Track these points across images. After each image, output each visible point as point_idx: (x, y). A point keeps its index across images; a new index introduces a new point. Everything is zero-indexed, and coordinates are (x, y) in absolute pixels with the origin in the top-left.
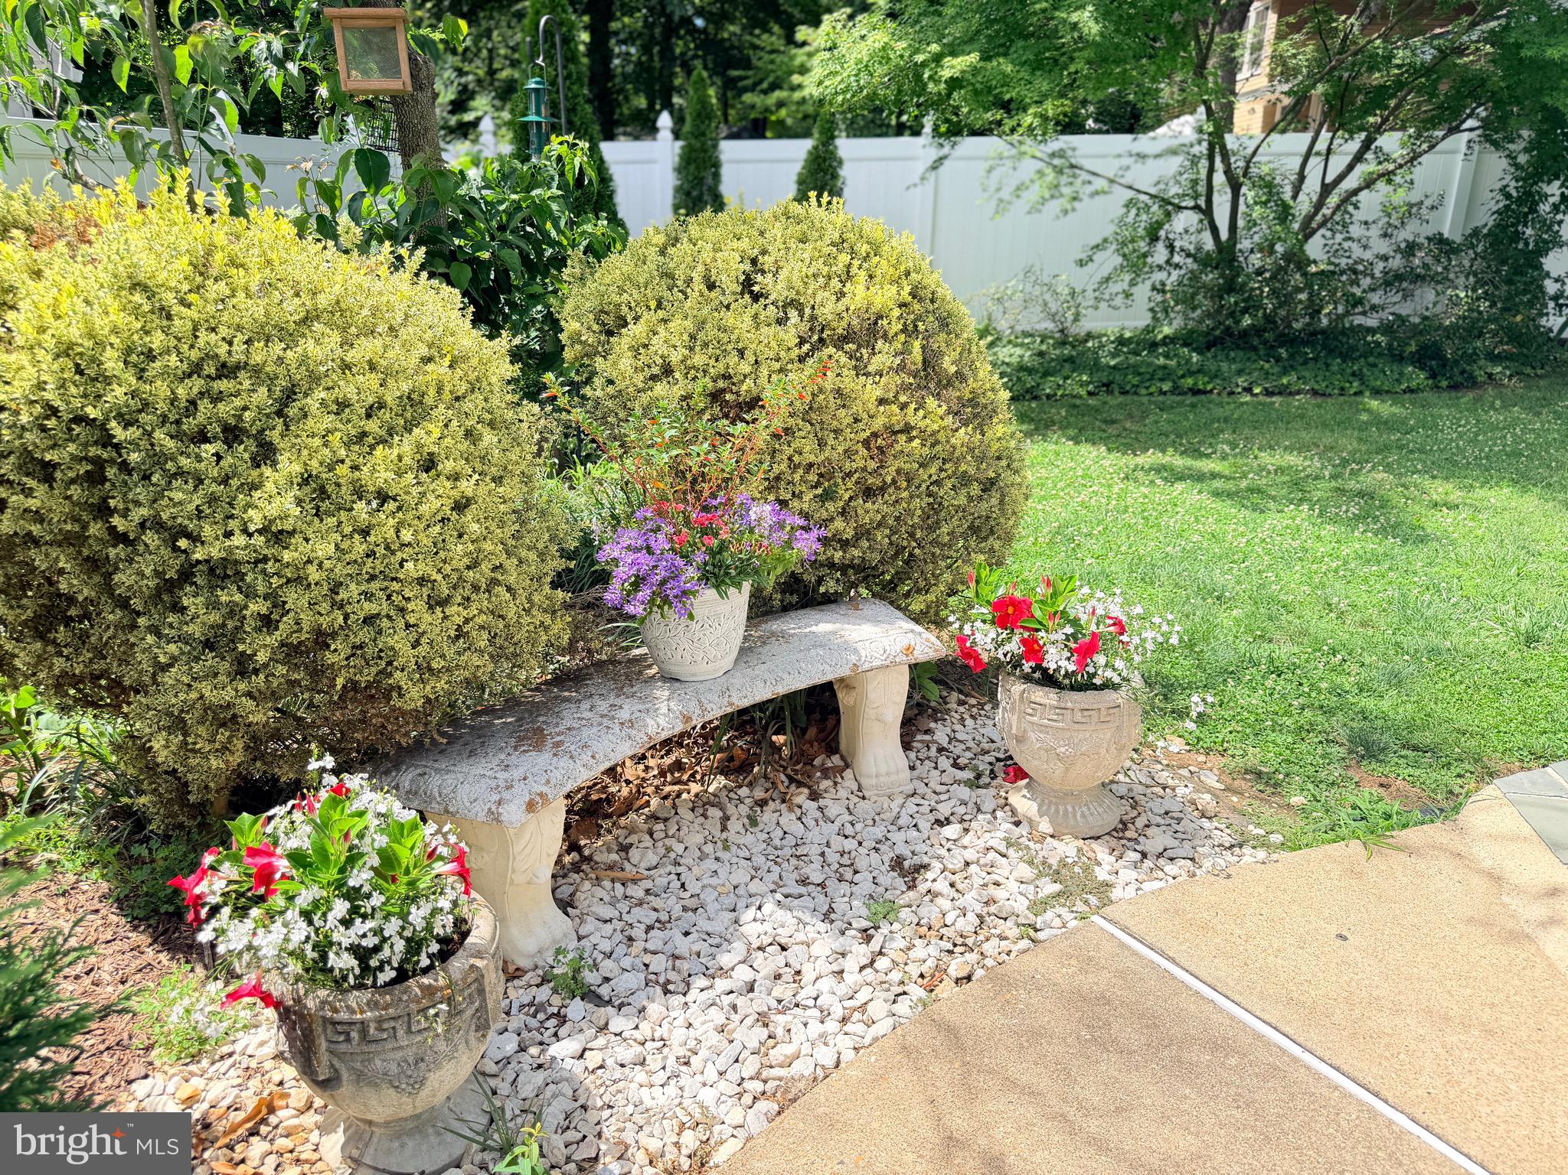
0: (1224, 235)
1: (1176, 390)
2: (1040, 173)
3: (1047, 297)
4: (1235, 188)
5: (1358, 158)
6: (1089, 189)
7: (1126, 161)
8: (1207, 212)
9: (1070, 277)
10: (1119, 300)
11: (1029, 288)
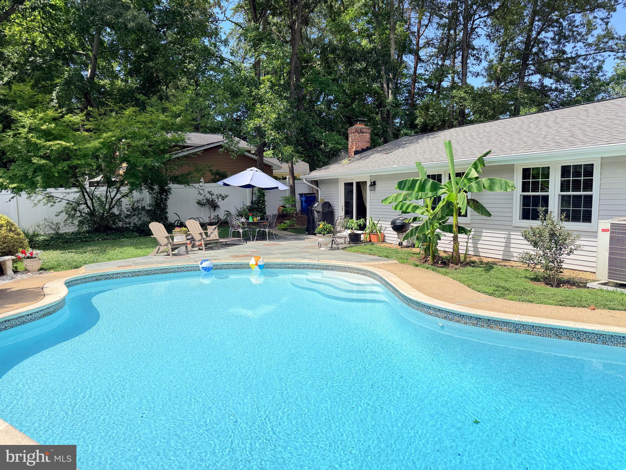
0: (92, 209)
1: (82, 241)
2: (44, 198)
3: (51, 225)
4: (92, 200)
5: (117, 193)
6: (57, 201)
7: (65, 194)
8: (86, 203)
9: (56, 220)
10: (70, 224)
11: (46, 223)
